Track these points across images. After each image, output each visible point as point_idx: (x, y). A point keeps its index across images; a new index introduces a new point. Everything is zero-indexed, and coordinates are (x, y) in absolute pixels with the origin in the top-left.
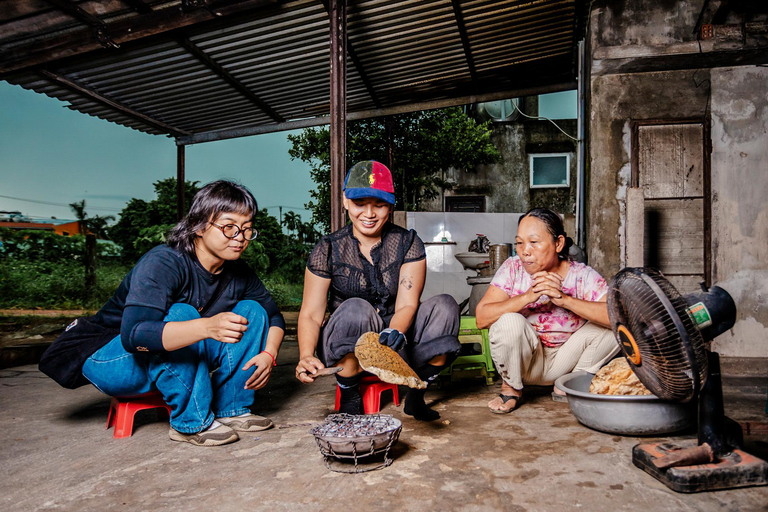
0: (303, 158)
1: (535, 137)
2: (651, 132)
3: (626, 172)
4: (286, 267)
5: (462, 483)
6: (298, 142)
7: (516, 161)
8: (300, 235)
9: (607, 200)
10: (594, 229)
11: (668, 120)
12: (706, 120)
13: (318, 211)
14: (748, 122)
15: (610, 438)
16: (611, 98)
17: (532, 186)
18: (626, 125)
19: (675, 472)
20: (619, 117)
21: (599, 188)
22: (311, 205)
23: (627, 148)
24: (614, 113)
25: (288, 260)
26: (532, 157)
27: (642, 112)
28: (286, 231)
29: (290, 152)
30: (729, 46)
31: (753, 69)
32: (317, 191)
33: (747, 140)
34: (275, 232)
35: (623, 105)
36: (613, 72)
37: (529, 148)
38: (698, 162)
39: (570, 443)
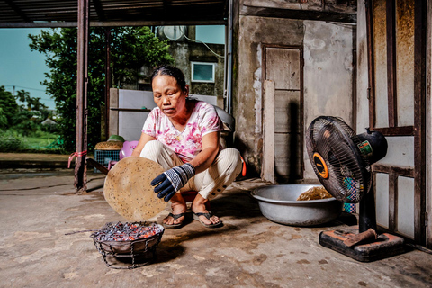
0: (40, 51)
1: (195, 52)
2: (273, 52)
3: (259, 73)
4: (19, 125)
5: (218, 269)
6: (36, 40)
7: (184, 65)
8: (29, 105)
9: (248, 88)
10: (240, 105)
11: (282, 46)
12: (301, 48)
13: (51, 87)
14: (322, 51)
15: (293, 229)
16: (251, 30)
17: (193, 80)
18: (259, 46)
19: (359, 249)
20: (255, 41)
21: (244, 81)
22: (45, 83)
23: (260, 59)
24: (252, 39)
25: (20, 121)
26: (193, 64)
27: (268, 40)
28: (19, 102)
29: (31, 46)
30: (315, 8)
31: (324, 23)
32: (50, 74)
33: (321, 61)
34: (11, 102)
35: (257, 35)
36: (252, 15)
37: (191, 58)
38: (297, 71)
39: (271, 234)
